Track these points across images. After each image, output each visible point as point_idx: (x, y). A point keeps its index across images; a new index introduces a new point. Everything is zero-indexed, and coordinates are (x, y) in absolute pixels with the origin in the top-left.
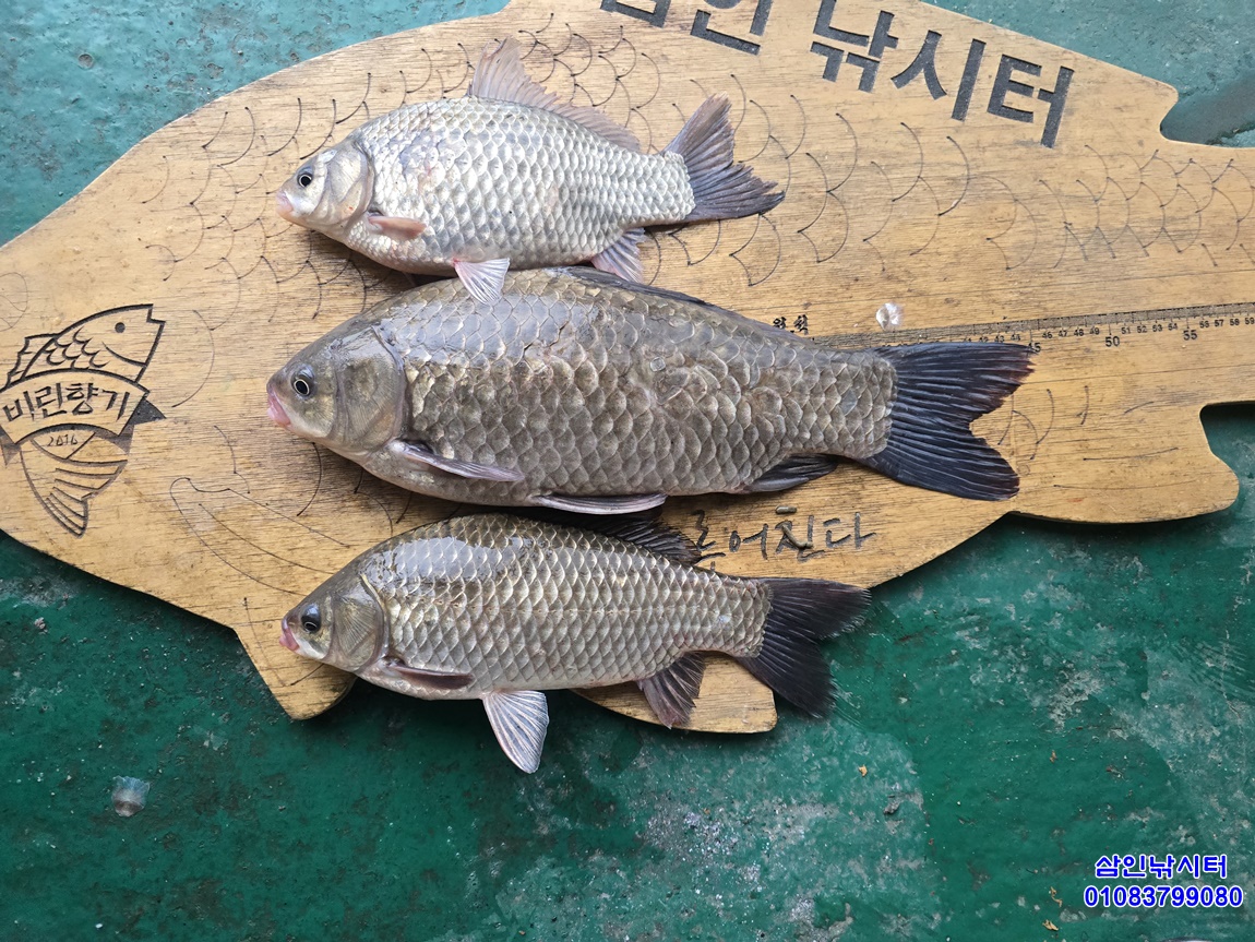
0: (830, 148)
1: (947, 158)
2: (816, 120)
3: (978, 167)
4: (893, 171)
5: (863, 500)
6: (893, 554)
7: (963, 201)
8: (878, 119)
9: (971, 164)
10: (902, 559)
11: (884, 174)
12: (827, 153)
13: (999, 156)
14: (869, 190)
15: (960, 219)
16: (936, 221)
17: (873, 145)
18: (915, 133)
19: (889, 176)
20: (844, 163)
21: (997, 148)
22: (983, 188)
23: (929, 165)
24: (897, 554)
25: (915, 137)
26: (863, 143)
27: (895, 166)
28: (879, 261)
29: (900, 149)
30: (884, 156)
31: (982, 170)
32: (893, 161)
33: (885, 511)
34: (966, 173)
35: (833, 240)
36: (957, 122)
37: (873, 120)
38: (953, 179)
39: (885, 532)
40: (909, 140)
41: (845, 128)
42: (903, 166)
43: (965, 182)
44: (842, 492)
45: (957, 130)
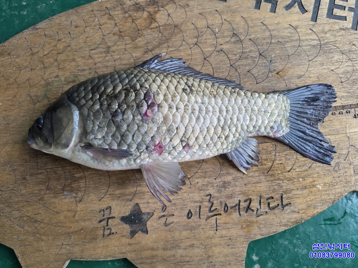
0: (258, 36)
1: (310, 37)
2: (252, 25)
3: (324, 40)
4: (288, 44)
5: (284, 188)
6: (299, 212)
7: (319, 54)
8: (279, 23)
9: (321, 39)
10: (303, 215)
11: (283, 45)
12: (258, 38)
13: (332, 35)
14: (277, 52)
15: (318, 62)
16: (308, 63)
17: (277, 34)
18: (295, 28)
19: (286, 46)
20: (265, 41)
21: (332, 32)
22: (327, 49)
23: (302, 40)
24: (300, 212)
25: (296, 29)
26: (274, 33)
27: (288, 42)
28: (284, 82)
29: (289, 35)
30: (283, 38)
31: (326, 41)
32: (287, 40)
33: (294, 192)
34: (319, 42)
35: (262, 74)
36: (313, 23)
37: (276, 24)
38: (314, 46)
39: (294, 202)
40: (293, 31)
41: (265, 27)
42: (291, 41)
43: (319, 47)
44: (274, 184)
45: (313, 26)
